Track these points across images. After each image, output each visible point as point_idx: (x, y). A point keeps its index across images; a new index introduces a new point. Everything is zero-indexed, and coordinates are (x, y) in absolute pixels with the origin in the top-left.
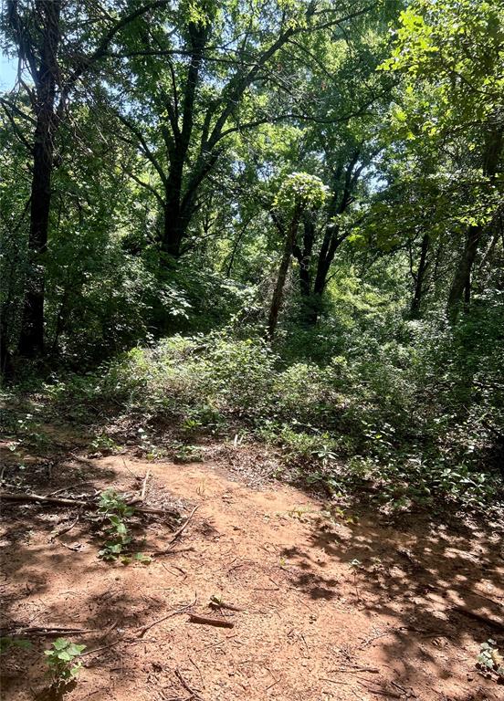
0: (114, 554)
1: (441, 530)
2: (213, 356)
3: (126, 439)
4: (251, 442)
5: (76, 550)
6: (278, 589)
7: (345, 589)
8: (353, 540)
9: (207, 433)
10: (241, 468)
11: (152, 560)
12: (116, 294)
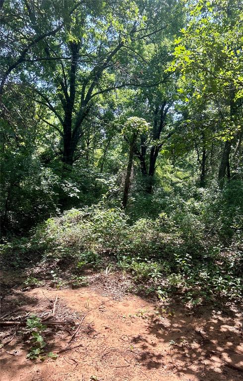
0: (36, 355)
1: (219, 315)
2: (94, 219)
3: (45, 276)
4: (115, 271)
5: (14, 355)
6: (129, 366)
7: (166, 360)
8: (171, 327)
9: (91, 267)
10: (110, 288)
11: (58, 356)
12: (37, 188)
